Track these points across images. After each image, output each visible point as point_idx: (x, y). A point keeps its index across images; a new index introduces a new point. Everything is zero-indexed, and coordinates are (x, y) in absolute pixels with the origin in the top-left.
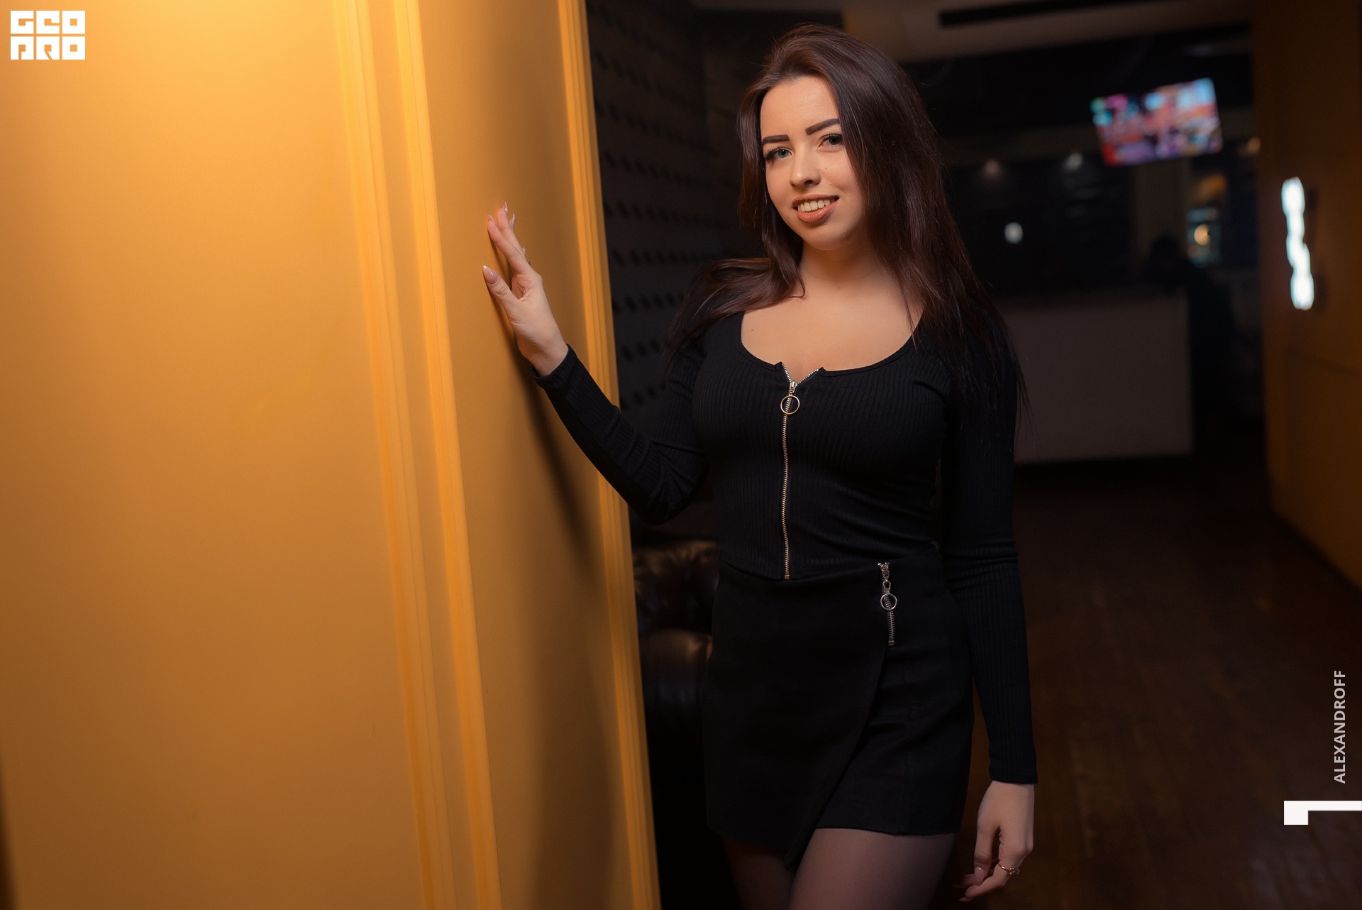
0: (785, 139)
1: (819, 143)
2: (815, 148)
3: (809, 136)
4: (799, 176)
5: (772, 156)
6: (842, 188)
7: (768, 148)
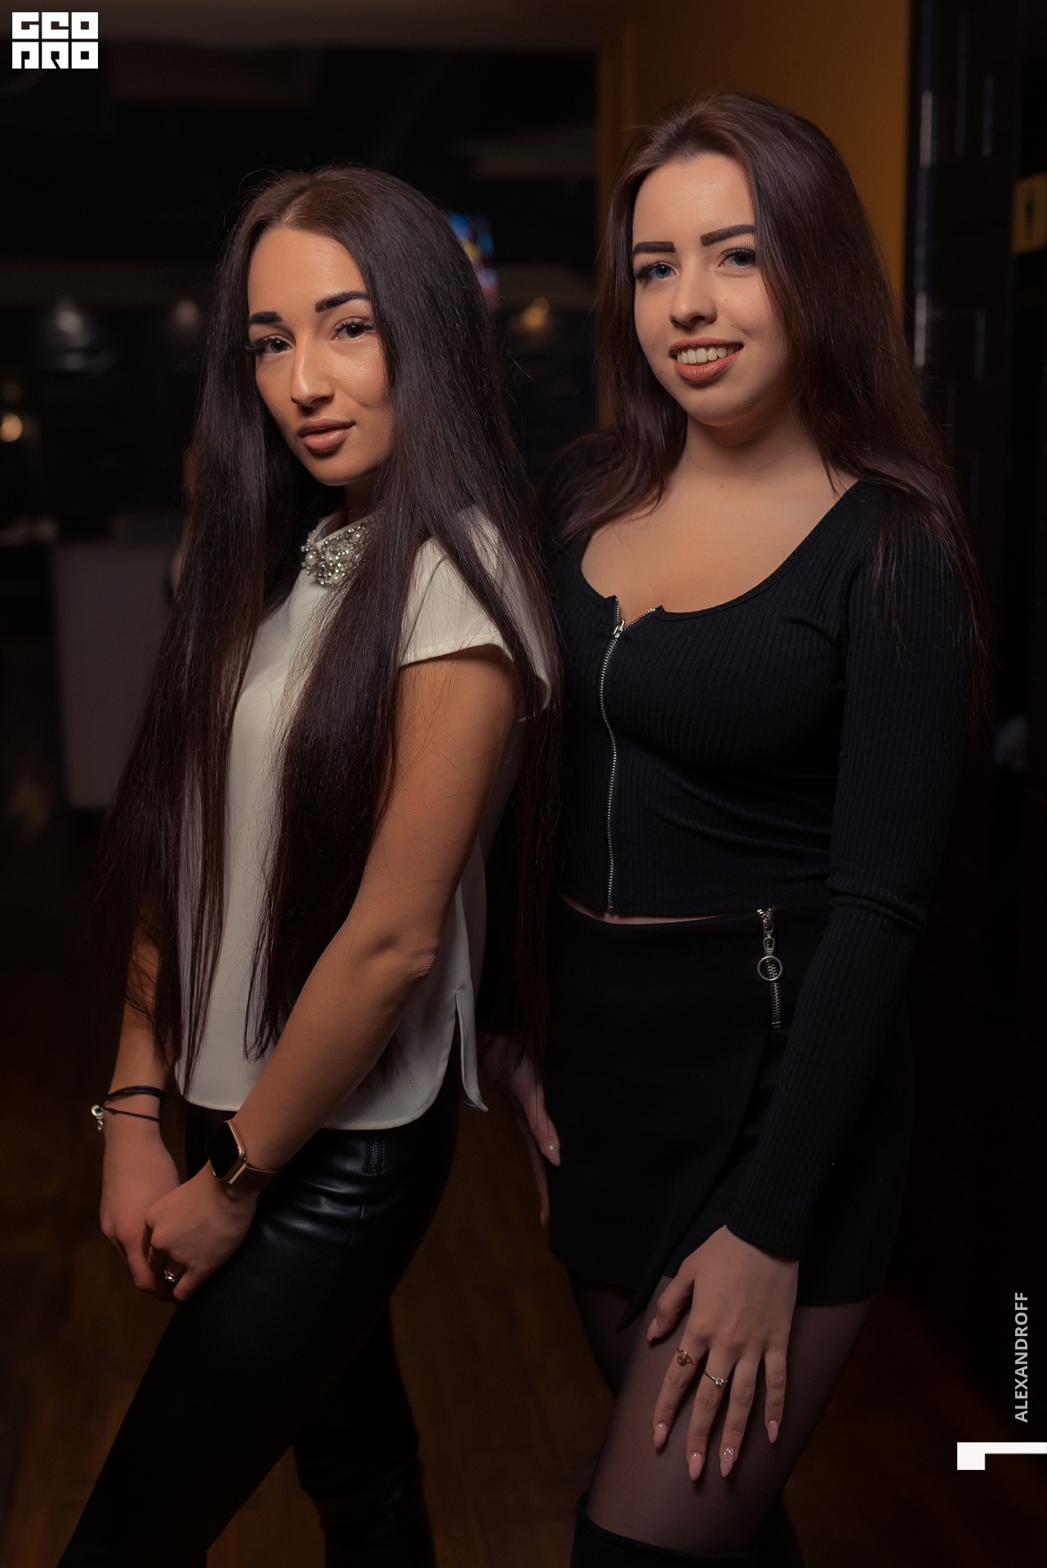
0: (667, 248)
1: (720, 261)
2: (713, 268)
3: (705, 248)
4: (684, 309)
5: (646, 274)
6: (747, 332)
7: (642, 260)
